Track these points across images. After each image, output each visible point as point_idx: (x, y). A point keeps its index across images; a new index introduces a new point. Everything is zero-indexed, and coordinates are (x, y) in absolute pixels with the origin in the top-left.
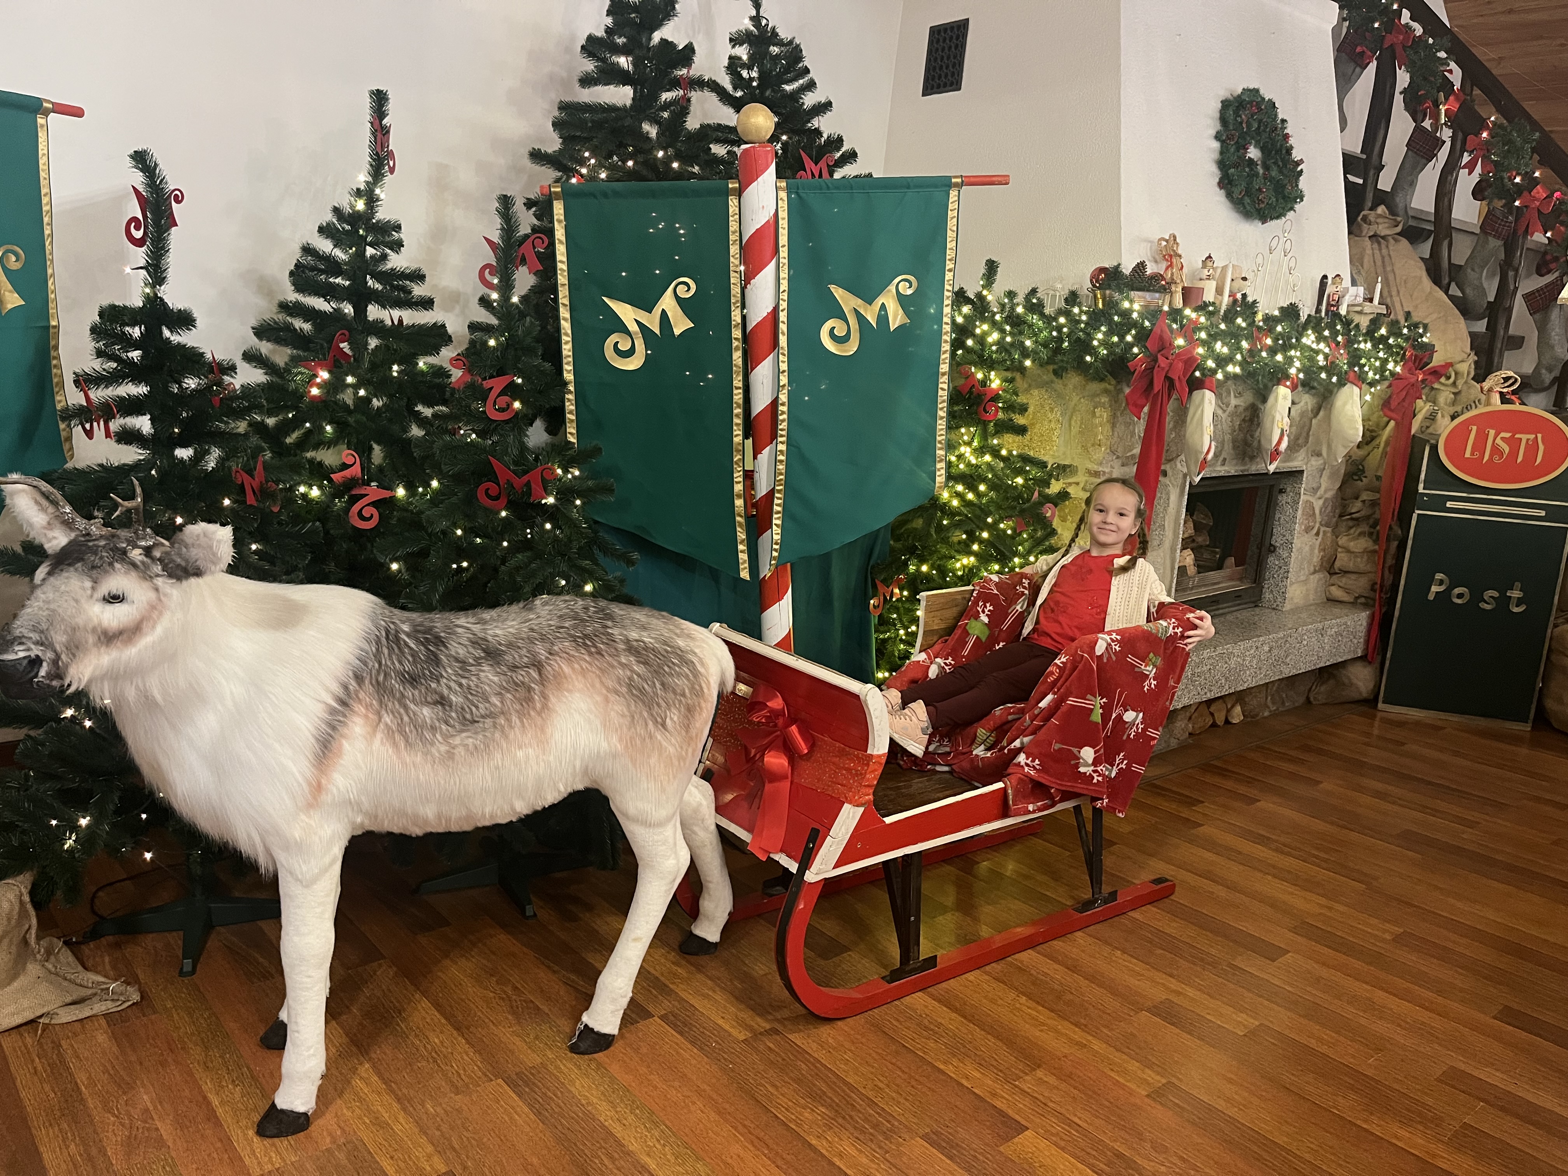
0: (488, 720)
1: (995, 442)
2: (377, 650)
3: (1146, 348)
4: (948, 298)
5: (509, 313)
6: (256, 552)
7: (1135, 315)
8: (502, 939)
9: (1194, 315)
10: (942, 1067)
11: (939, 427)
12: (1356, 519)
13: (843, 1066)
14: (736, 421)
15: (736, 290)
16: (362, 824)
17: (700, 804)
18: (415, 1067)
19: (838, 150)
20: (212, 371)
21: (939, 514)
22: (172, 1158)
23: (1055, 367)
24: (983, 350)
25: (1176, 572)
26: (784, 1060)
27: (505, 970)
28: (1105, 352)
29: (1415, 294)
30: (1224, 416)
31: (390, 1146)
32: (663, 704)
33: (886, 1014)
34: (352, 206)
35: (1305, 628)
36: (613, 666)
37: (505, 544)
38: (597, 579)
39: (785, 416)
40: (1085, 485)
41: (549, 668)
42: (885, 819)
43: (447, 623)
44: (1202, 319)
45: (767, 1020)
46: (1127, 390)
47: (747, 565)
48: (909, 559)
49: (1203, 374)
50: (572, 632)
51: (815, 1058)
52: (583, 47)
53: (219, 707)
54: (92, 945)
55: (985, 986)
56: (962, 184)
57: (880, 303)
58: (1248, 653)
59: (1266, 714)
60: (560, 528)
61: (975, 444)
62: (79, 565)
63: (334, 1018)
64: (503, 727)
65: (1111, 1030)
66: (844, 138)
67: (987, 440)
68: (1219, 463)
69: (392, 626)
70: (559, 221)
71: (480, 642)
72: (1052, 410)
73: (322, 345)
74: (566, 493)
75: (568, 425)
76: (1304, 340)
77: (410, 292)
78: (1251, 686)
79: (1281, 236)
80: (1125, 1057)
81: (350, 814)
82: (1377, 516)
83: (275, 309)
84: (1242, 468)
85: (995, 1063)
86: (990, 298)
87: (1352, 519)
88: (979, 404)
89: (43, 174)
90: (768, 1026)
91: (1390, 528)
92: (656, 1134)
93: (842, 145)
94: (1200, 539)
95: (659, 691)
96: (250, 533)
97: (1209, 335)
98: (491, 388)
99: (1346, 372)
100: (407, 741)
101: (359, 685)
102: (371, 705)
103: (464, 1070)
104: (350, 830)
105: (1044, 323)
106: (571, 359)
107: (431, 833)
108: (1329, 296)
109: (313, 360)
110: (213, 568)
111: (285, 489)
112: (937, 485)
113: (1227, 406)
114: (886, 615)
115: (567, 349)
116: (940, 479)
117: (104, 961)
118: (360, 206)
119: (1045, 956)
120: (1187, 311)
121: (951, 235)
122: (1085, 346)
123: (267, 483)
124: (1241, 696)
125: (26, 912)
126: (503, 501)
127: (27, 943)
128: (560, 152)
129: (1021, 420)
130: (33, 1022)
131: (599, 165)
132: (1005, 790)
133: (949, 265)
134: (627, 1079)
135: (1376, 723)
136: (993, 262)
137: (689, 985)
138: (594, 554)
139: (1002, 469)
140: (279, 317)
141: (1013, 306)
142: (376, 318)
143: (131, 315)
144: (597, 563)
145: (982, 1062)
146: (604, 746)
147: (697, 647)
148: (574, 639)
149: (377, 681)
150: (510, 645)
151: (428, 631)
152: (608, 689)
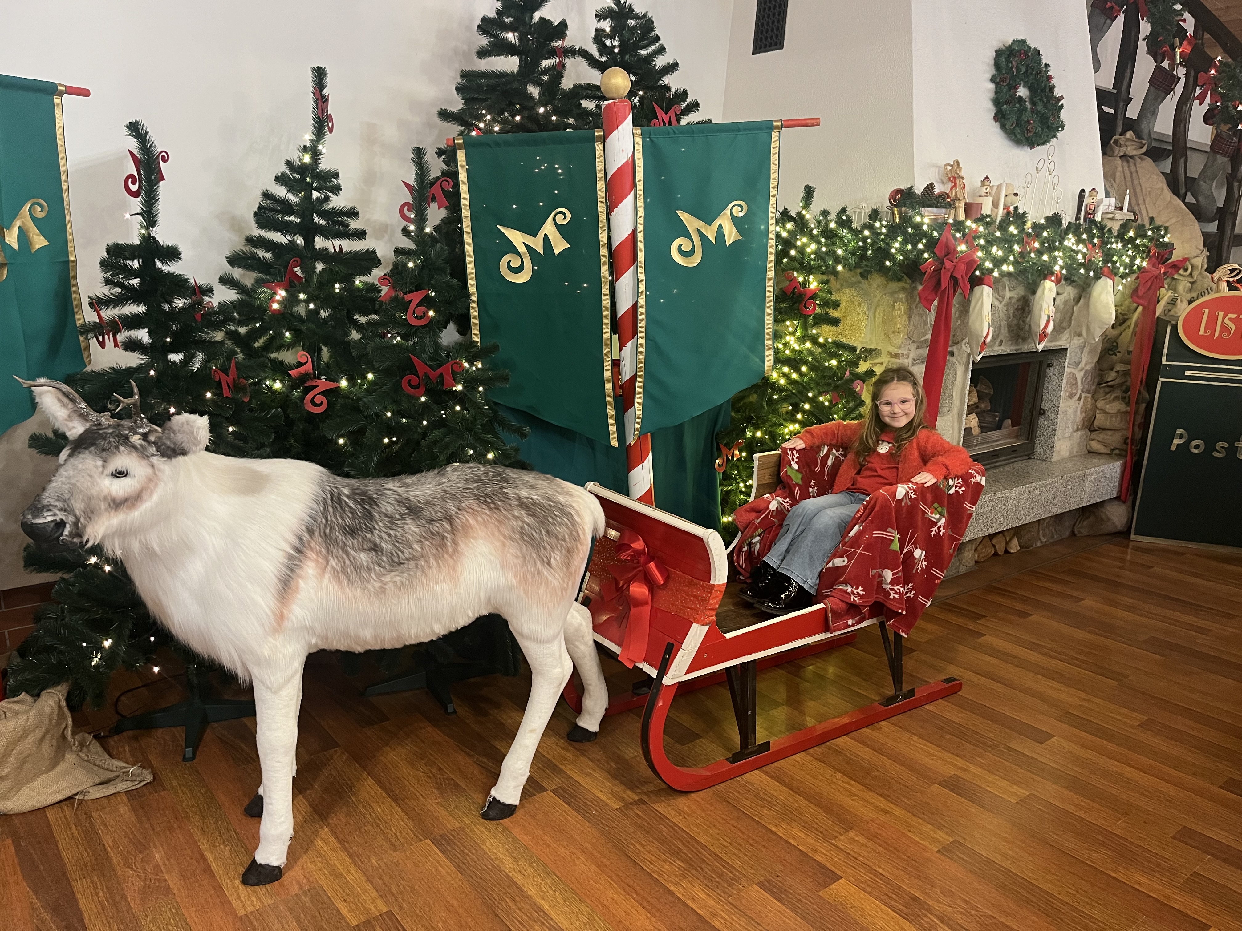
0: (412, 563)
1: (814, 331)
2: (324, 509)
3: (934, 253)
4: (772, 218)
5: (424, 241)
6: (232, 433)
7: (925, 227)
8: (430, 731)
9: (974, 226)
10: (774, 829)
11: (767, 322)
12: (1111, 386)
13: (695, 829)
14: (605, 321)
15: (602, 217)
16: (316, 644)
17: (580, 625)
18: (363, 830)
19: (684, 101)
20: (194, 292)
21: (770, 390)
22: (177, 903)
23: (862, 270)
24: (803, 258)
25: (963, 432)
26: (649, 824)
27: (432, 755)
28: (901, 258)
29: (1158, 203)
30: (1001, 306)
31: (343, 891)
32: (548, 547)
33: (730, 787)
34: (300, 160)
35: (1069, 475)
37: (425, 423)
38: (497, 449)
39: (644, 316)
41: (458, 520)
42: (725, 635)
43: (378, 487)
44: (981, 229)
45: (635, 793)
46: (920, 288)
47: (615, 435)
48: (746, 427)
49: (982, 273)
50: (476, 492)
51: (673, 822)
52: (479, 26)
53: (204, 555)
54: (116, 738)
55: (809, 765)
56: (782, 126)
57: (718, 224)
58: (1022, 496)
59: (1039, 544)
60: (466, 409)
61: (798, 334)
62: (92, 448)
63: (301, 793)
64: (423, 567)
65: (909, 799)
66: (688, 92)
67: (807, 330)
68: (997, 344)
69: (335, 490)
70: (462, 167)
71: (404, 501)
72: (860, 305)
73: (280, 270)
74: (471, 382)
75: (472, 327)
76: (1066, 243)
77: (347, 226)
78: (1025, 522)
79: (1046, 158)
80: (920, 821)
81: (307, 637)
82: (1128, 383)
83: (243, 242)
84: (1016, 347)
85: (815, 826)
86: (808, 216)
87: (1108, 386)
88: (800, 302)
89: (61, 143)
90: (636, 798)
91: (1139, 392)
92: (549, 882)
93: (687, 97)
94: (983, 406)
95: (544, 537)
96: (227, 418)
97: (987, 242)
98: (411, 301)
99: (1101, 268)
100: (349, 580)
101: (311, 536)
102: (321, 551)
103: (401, 832)
104: (306, 648)
105: (852, 235)
106: (474, 276)
107: (370, 650)
108: (1087, 206)
109: (273, 282)
110: (195, 449)
111: (255, 384)
112: (766, 368)
113: (1003, 298)
114: (728, 472)
115: (470, 267)
116: (769, 363)
117: (125, 751)
118: (307, 159)
119: (857, 741)
120: (969, 223)
121: (773, 168)
122: (885, 253)
123: (239, 378)
124: (1017, 531)
125: (64, 713)
126: (422, 389)
127: (64, 737)
128: (462, 111)
129: (835, 314)
130: (70, 798)
131: (494, 120)
132: (825, 609)
133: (773, 192)
134: (526, 839)
135: (1129, 550)
136: (810, 187)
137: (575, 765)
138: (495, 429)
139: (820, 354)
140: (247, 249)
141: (827, 223)
142: (322, 247)
143: (131, 251)
144: (496, 436)
145: (805, 825)
146: (503, 581)
147: (575, 502)
148: (477, 497)
149: (324, 533)
150: (428, 503)
151: (364, 493)
152: (505, 537)
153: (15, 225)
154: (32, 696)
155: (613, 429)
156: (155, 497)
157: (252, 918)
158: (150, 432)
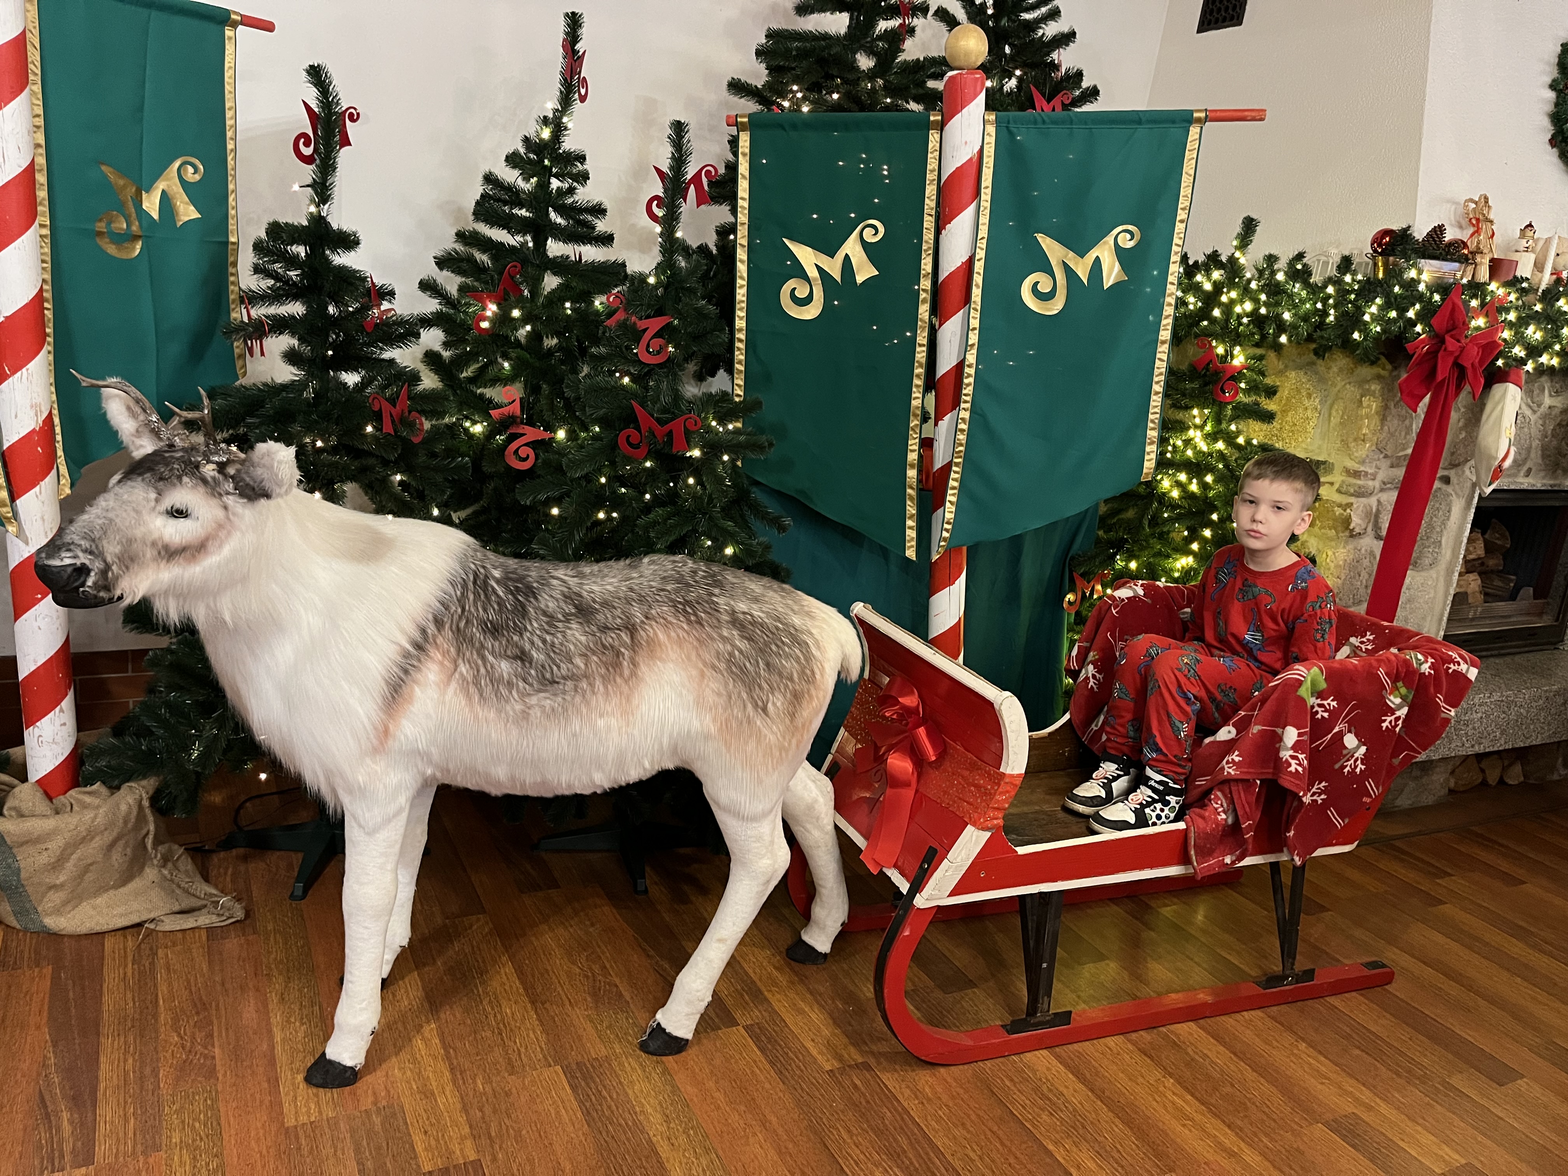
0: (570, 684)
1: (1233, 427)
2: (463, 594)
4: (1176, 253)
5: (672, 248)
6: (401, 483)
7: (1422, 287)
8: (607, 913)
9: (1501, 292)
10: (1051, 1147)
11: (1152, 404)
13: (933, 1123)
14: (917, 382)
15: (928, 236)
17: (816, 801)
19: (1079, 86)
20: (369, 294)
21: (1156, 504)
22: (217, 1092)
23: (1316, 346)
24: (1227, 321)
25: (1450, 598)
26: (868, 1102)
27: (599, 947)
28: (1378, 329)
30: (1533, 417)
31: (428, 1119)
32: (765, 686)
33: (1000, 1069)
34: (539, 135)
36: (712, 639)
37: (648, 496)
38: (738, 543)
39: (971, 380)
40: (1341, 486)
41: (642, 633)
42: (1017, 849)
43: (543, 573)
44: (1513, 297)
45: (862, 1053)
46: (1404, 376)
47: (914, 543)
48: (1115, 554)
49: (1506, 364)
50: (673, 596)
51: (904, 1108)
53: (296, 636)
54: (222, 854)
55: (1126, 1057)
56: (1206, 119)
57: (1094, 256)
58: (1534, 704)
59: (1554, 778)
60: (702, 483)
61: (1208, 428)
62: (148, 475)
64: (584, 691)
65: (1272, 1140)
66: (1084, 73)
67: (1221, 425)
68: (1521, 473)
69: (482, 570)
70: (744, 154)
71: (573, 597)
72: (1309, 396)
73: (492, 277)
74: (713, 448)
75: (735, 376)
77: (594, 228)
78: (1534, 743)
81: (420, 763)
83: (453, 238)
84: (1552, 482)
85: (1116, 1155)
86: (1242, 261)
88: (1216, 382)
89: (229, 89)
90: (860, 1060)
92: (704, 1163)
93: (1081, 81)
94: (1491, 563)
95: (762, 673)
96: (393, 462)
97: (1520, 317)
98: (645, 330)
100: (481, 695)
101: (439, 631)
102: (448, 651)
103: (527, 1047)
104: (419, 779)
105: (1308, 293)
106: (744, 305)
109: (483, 292)
110: (278, 490)
112: (1145, 471)
113: (1539, 406)
114: (1084, 612)
115: (741, 294)
116: (1149, 464)
117: (226, 874)
118: (546, 134)
119: (1209, 1033)
120: (1494, 287)
121: (1187, 179)
122: (1352, 319)
123: (410, 412)
124: (1521, 754)
125: (145, 816)
126: (645, 450)
127: (145, 847)
128: (767, 85)
129: (1270, 405)
130: (138, 925)
131: (804, 98)
132: (1186, 832)
133: (1181, 215)
134: (689, 1090)
136: (1252, 220)
137: (786, 995)
138: (742, 516)
139: (1236, 460)
140: (459, 247)
141: (1273, 273)
142: (559, 254)
143: (294, 234)
144: (745, 525)
145: (1102, 1152)
146: (696, 724)
147: (817, 627)
148: (674, 604)
149: (458, 627)
150: (605, 604)
151: (521, 579)
152: (705, 663)
153: (157, 188)
154: (110, 787)
155: (911, 534)
156: (227, 550)
157: (301, 1133)
158: (229, 461)
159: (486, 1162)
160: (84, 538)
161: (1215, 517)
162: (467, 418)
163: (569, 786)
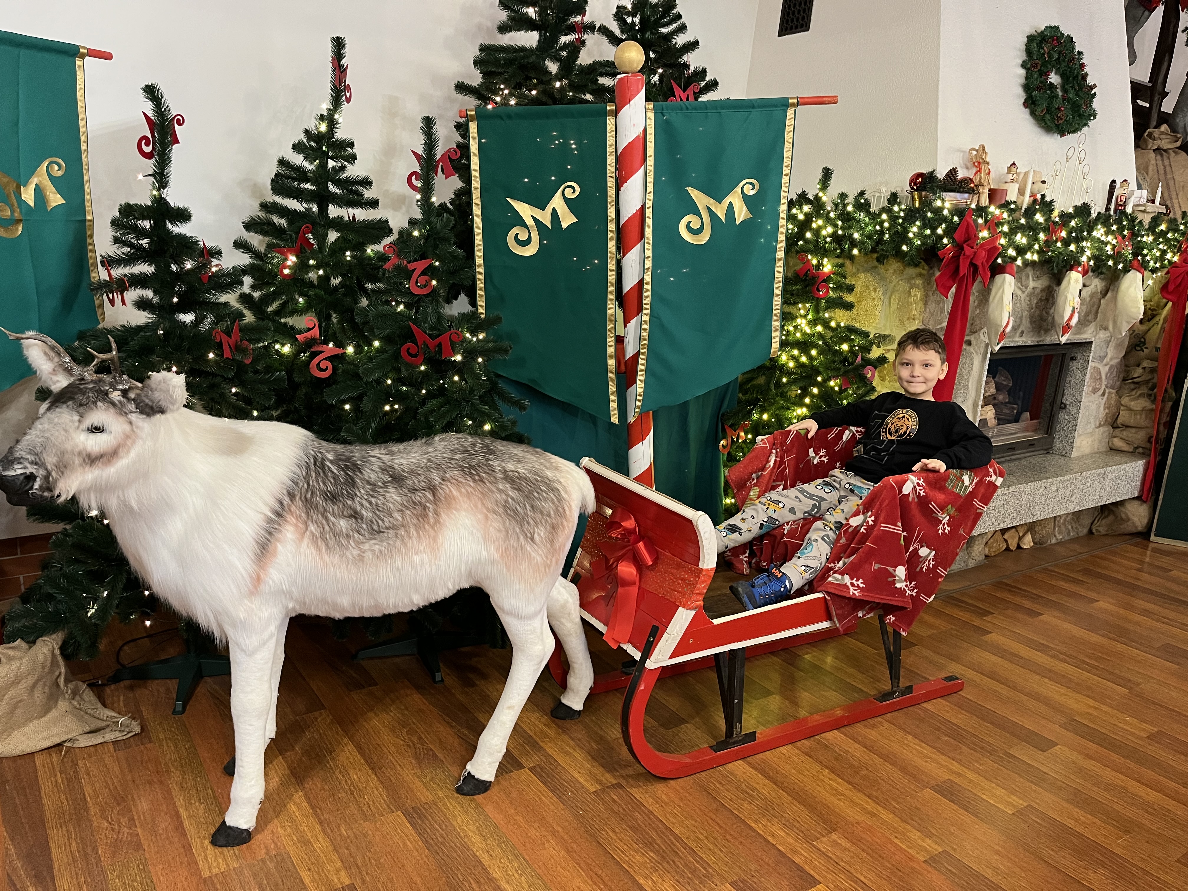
0: (391, 532)
1: (827, 315)
2: (307, 473)
3: (953, 239)
4: (784, 197)
5: (430, 210)
6: (236, 394)
7: (946, 212)
8: (416, 699)
9: (997, 212)
10: (753, 825)
11: (775, 303)
12: (1137, 383)
13: (671, 819)
14: (610, 296)
15: (611, 192)
16: (294, 608)
17: (567, 602)
18: (336, 797)
19: (704, 80)
20: (202, 254)
21: (778, 373)
22: (146, 859)
23: (878, 255)
24: (818, 241)
26: (624, 810)
27: (414, 724)
28: (919, 242)
30: (1023, 296)
31: (309, 860)
32: (532, 522)
33: (711, 777)
34: (317, 129)
35: (1089, 473)
38: (494, 421)
39: (649, 293)
41: (441, 491)
42: (713, 621)
43: (364, 453)
44: (1005, 215)
45: (614, 776)
46: (938, 274)
47: (616, 412)
48: (753, 410)
49: (1003, 261)
50: (461, 463)
51: (649, 811)
53: (184, 514)
54: (113, 686)
55: (795, 759)
56: (798, 104)
57: (728, 202)
58: (1037, 492)
59: (1054, 541)
60: (465, 380)
61: (810, 317)
62: (70, 403)
64: (403, 537)
65: (898, 803)
66: (708, 70)
67: (819, 314)
68: (1018, 334)
69: (319, 455)
70: (474, 138)
71: (389, 469)
72: (875, 290)
73: (291, 236)
74: (471, 353)
75: (478, 299)
76: (1095, 233)
77: (362, 195)
78: (1040, 518)
79: (1076, 147)
80: (908, 826)
81: (284, 601)
82: (1154, 381)
83: (257, 208)
84: (1038, 339)
85: (797, 825)
86: (824, 199)
87: (1133, 383)
88: (813, 284)
89: (80, 104)
90: (615, 782)
91: (1166, 391)
92: (516, 865)
93: (706, 76)
94: (1001, 397)
95: (529, 512)
96: (229, 380)
97: (1011, 229)
98: (414, 270)
99: (1130, 260)
100: (328, 546)
101: (292, 501)
102: (300, 516)
103: (373, 802)
105: (870, 219)
106: (481, 247)
108: (1117, 197)
109: (285, 247)
110: (172, 407)
111: (265, 347)
112: (773, 350)
113: (1026, 288)
114: (733, 453)
115: (478, 239)
116: (775, 345)
117: (119, 701)
118: (323, 127)
119: (847, 736)
120: (992, 209)
121: (787, 146)
122: (901, 237)
123: (241, 341)
124: (1031, 527)
125: (57, 661)
126: (421, 358)
127: (58, 686)
128: (481, 85)
129: (849, 298)
130: (60, 745)
131: (511, 94)
133: (786, 171)
134: (497, 817)
135: (1148, 552)
136: (829, 169)
137: (555, 743)
138: (493, 401)
139: (831, 338)
140: (262, 214)
141: (845, 206)
142: (336, 215)
143: (142, 212)
144: (494, 407)
145: (787, 823)
146: (484, 554)
147: (563, 477)
148: (462, 469)
149: (306, 497)
150: (412, 472)
151: (348, 459)
152: (488, 510)
153: (32, 183)
154: (28, 642)
155: (614, 405)
156: (133, 454)
157: (216, 880)
158: (130, 388)
159: (358, 883)
160: (30, 453)
161: (819, 379)
162: (277, 342)
163: (395, 606)
